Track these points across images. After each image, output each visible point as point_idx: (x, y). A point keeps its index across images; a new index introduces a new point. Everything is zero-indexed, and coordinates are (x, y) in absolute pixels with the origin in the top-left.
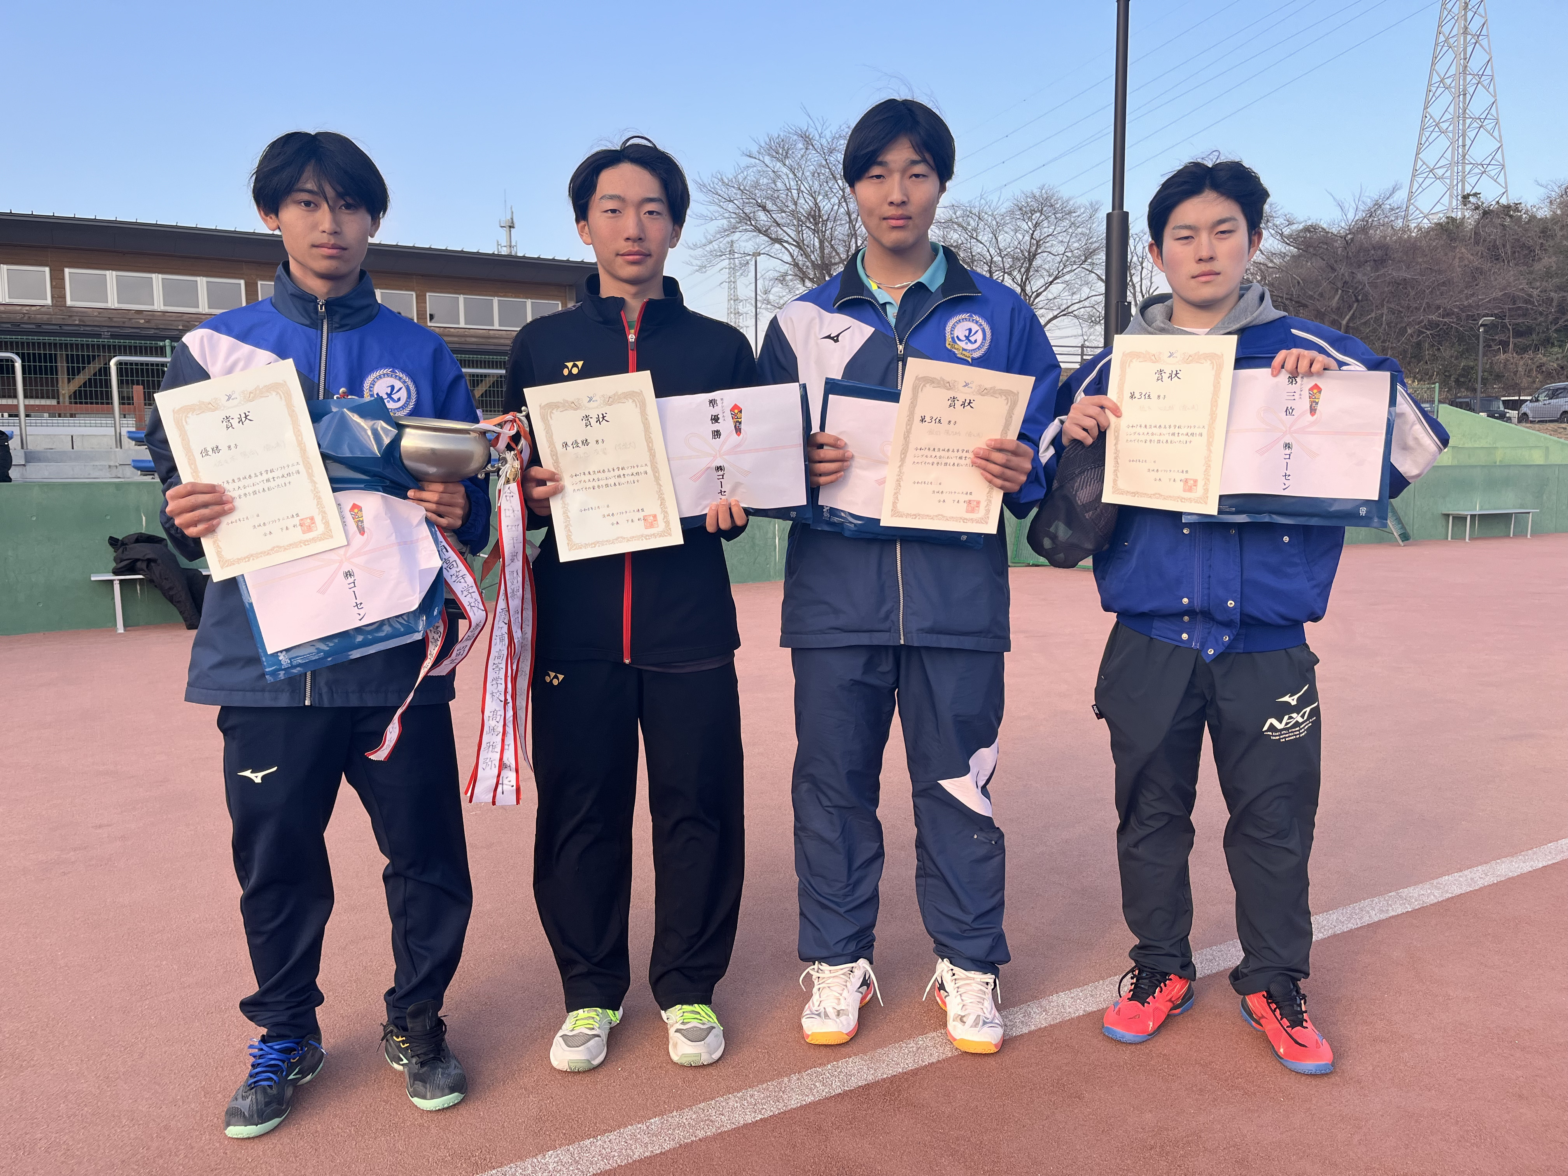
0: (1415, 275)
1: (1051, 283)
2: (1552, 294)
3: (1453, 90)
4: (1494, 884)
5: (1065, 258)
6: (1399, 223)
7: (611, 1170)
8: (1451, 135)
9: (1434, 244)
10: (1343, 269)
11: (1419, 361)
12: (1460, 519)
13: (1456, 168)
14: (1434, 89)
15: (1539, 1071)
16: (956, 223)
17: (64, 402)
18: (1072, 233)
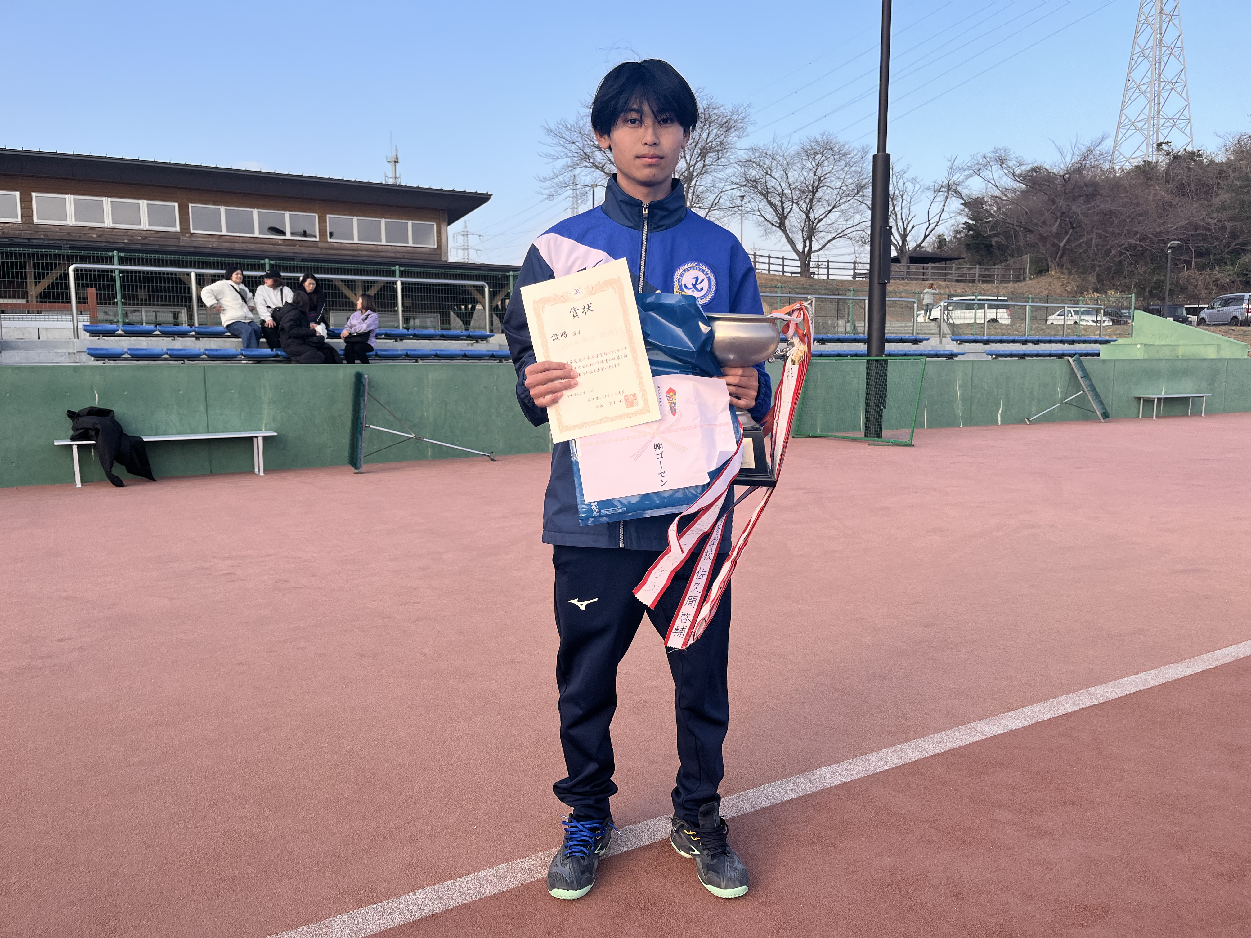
0: (1118, 207)
1: (830, 211)
2: (1226, 223)
3: (1151, 59)
4: (1163, 684)
5: (841, 190)
6: (1106, 166)
7: (467, 904)
8: (1148, 95)
9: (1134, 182)
10: (1062, 203)
11: (1120, 276)
12: (1149, 402)
13: (1152, 121)
14: (1136, 58)
15: (1192, 827)
16: (755, 163)
17: (32, 301)
18: (847, 171)
